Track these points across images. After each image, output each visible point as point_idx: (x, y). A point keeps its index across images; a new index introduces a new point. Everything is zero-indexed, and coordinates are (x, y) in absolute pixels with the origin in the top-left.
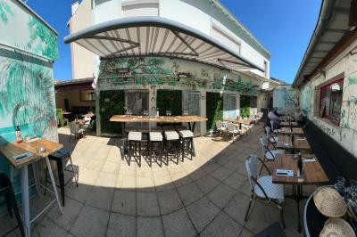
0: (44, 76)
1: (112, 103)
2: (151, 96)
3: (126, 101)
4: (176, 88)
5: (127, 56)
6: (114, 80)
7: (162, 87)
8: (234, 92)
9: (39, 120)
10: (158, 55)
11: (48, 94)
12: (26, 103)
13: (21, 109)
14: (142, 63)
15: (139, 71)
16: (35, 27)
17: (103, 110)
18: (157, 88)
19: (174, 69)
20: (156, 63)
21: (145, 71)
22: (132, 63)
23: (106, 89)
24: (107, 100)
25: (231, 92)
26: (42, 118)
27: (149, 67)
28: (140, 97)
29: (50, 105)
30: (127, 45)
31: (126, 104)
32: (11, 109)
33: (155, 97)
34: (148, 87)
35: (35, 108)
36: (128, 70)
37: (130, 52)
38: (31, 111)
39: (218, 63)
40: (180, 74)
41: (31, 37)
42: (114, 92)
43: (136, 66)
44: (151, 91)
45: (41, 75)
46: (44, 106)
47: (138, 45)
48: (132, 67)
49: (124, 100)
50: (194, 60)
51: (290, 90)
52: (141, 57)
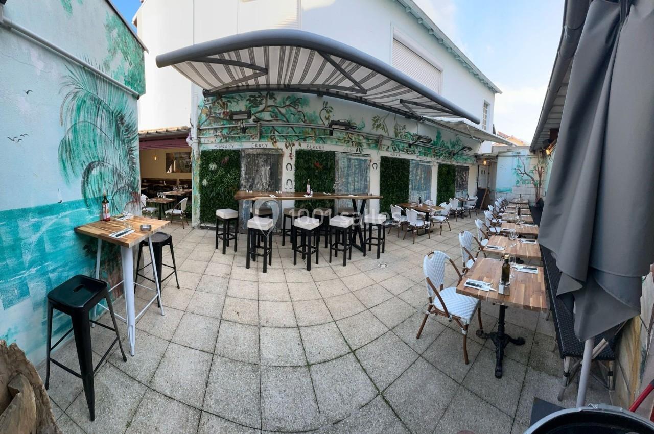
0: (126, 119)
1: (221, 171)
2: (286, 160)
3: (243, 168)
4: (328, 147)
5: (248, 89)
6: (225, 131)
7: (305, 146)
8: (428, 159)
9: (118, 191)
10: (299, 88)
11: (130, 151)
12: (101, 162)
13: (95, 172)
14: (271, 102)
15: (266, 116)
16: (115, 33)
17: (205, 183)
18: (297, 147)
19: (324, 114)
20: (295, 102)
21: (275, 116)
22: (254, 102)
23: (211, 147)
24: (213, 166)
25: (423, 158)
26: (123, 189)
27: (283, 111)
28: (266, 161)
29: (133, 169)
30: (249, 72)
31: (243, 173)
32: (80, 171)
33: (293, 162)
34: (281, 145)
35: (114, 172)
36: (249, 114)
37: (252, 82)
38: (108, 176)
39: (401, 107)
40: (333, 123)
41: (109, 51)
42: (223, 153)
43: (261, 108)
44: (287, 152)
45: (122, 118)
46: (124, 169)
47: (265, 71)
48: (253, 110)
49: (238, 167)
50: (360, 100)
51: (528, 157)
52: (270, 91)
